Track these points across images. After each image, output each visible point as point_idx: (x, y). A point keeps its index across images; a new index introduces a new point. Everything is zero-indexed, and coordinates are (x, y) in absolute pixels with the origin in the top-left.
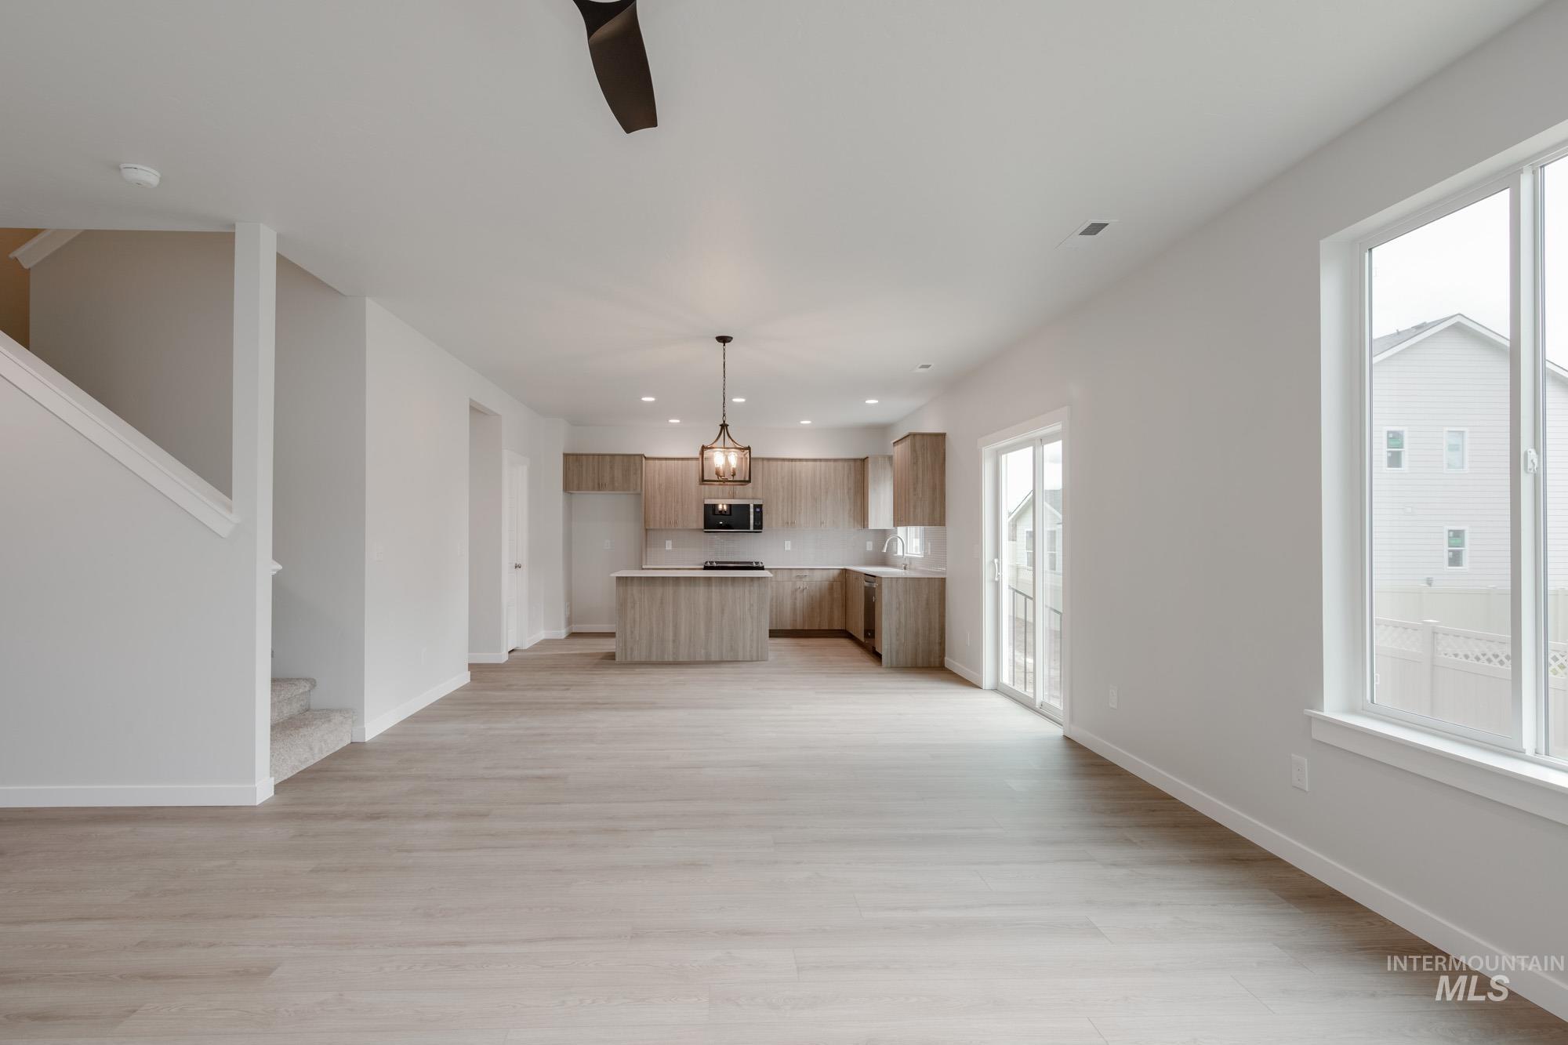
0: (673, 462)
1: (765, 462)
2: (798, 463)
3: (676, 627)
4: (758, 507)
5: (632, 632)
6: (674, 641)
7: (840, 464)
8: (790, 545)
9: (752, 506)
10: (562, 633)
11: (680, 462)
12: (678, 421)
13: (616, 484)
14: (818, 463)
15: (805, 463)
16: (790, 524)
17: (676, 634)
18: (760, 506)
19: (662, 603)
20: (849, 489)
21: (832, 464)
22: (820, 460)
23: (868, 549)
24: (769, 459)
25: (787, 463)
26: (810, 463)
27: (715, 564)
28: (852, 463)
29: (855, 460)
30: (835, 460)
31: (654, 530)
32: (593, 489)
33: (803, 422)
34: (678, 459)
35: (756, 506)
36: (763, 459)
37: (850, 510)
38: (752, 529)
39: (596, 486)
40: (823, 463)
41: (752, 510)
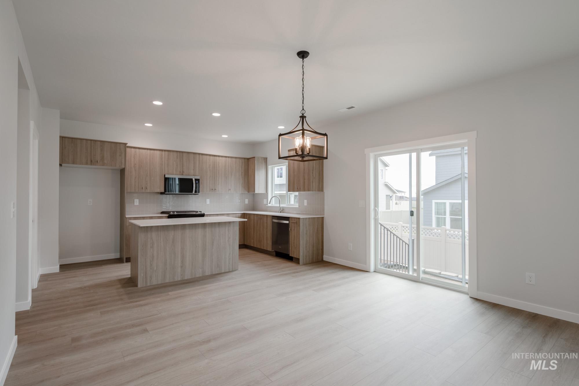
0: (144, 150)
1: (201, 156)
2: (217, 158)
3: (183, 257)
4: (197, 180)
5: (151, 265)
6: (182, 267)
7: (238, 160)
8: (209, 201)
9: (194, 179)
10: (56, 269)
11: (149, 151)
12: (151, 125)
13: (106, 162)
14: (227, 159)
15: (221, 158)
16: (214, 190)
17: (183, 262)
18: (198, 180)
19: (173, 242)
20: (242, 173)
21: (234, 159)
22: (229, 157)
23: (246, 203)
24: (202, 154)
25: (212, 157)
26: (224, 158)
27: (176, 213)
28: (243, 160)
29: (245, 158)
30: (236, 158)
31: (131, 193)
32: (87, 164)
33: (223, 136)
34: (147, 149)
35: (196, 180)
36: (199, 154)
37: (242, 183)
38: (194, 192)
39: (89, 162)
40: (230, 159)
41: (194, 182)
